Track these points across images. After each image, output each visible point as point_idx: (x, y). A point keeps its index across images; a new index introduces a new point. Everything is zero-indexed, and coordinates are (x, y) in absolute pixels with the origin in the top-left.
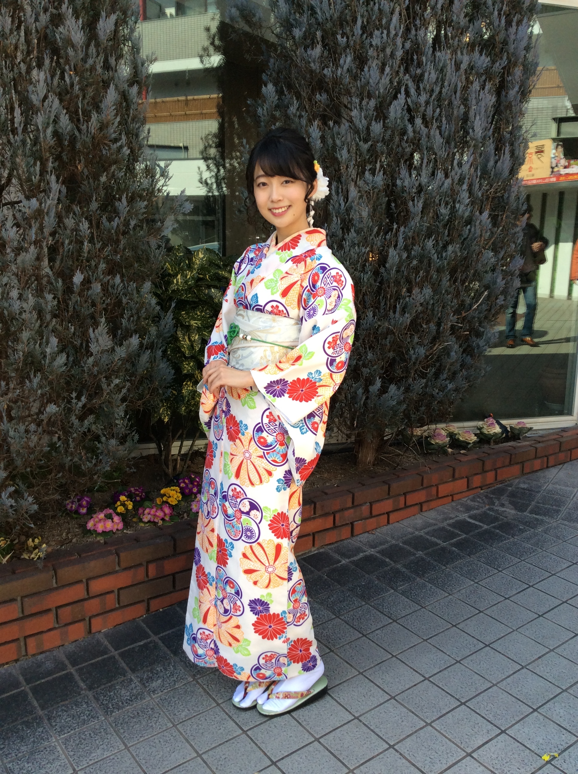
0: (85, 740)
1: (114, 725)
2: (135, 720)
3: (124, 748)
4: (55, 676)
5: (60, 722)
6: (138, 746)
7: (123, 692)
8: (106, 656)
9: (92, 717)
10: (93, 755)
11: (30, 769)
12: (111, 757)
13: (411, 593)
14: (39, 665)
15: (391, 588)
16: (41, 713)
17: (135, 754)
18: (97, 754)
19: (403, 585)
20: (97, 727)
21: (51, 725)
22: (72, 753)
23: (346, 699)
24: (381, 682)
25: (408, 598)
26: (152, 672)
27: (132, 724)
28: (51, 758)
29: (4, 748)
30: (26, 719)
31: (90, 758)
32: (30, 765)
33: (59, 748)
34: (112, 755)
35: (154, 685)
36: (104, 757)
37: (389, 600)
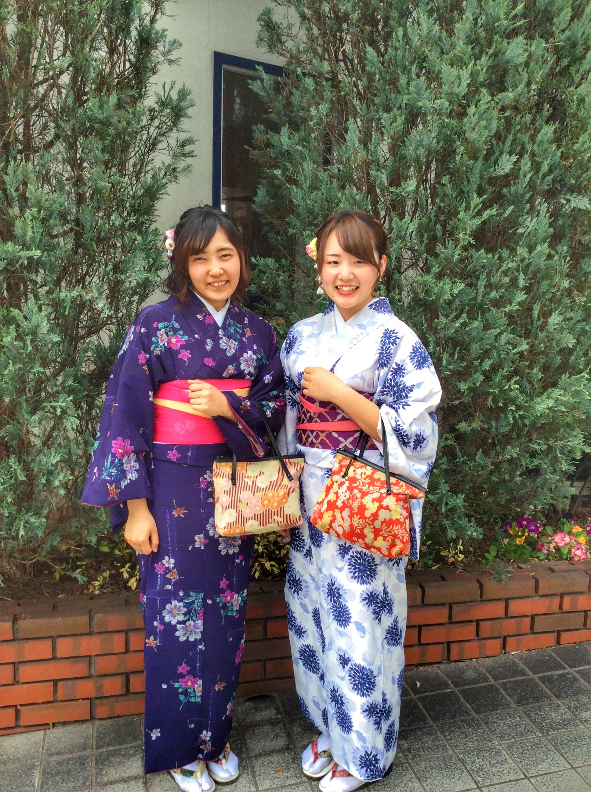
0: (528, 750)
1: (553, 743)
2: (574, 744)
3: (570, 767)
4: (480, 685)
5: (498, 728)
6: (584, 769)
7: (553, 715)
8: (525, 677)
9: (528, 731)
10: (540, 766)
11: (481, 764)
12: (560, 773)
14: (463, 672)
16: (476, 716)
17: (583, 776)
18: (544, 767)
20: (536, 741)
21: (490, 729)
22: (519, 760)
26: (579, 703)
27: (572, 747)
28: (500, 759)
29: (451, 739)
30: (463, 718)
31: (538, 768)
32: (481, 760)
33: (504, 753)
34: (560, 771)
35: (584, 714)
36: (553, 771)
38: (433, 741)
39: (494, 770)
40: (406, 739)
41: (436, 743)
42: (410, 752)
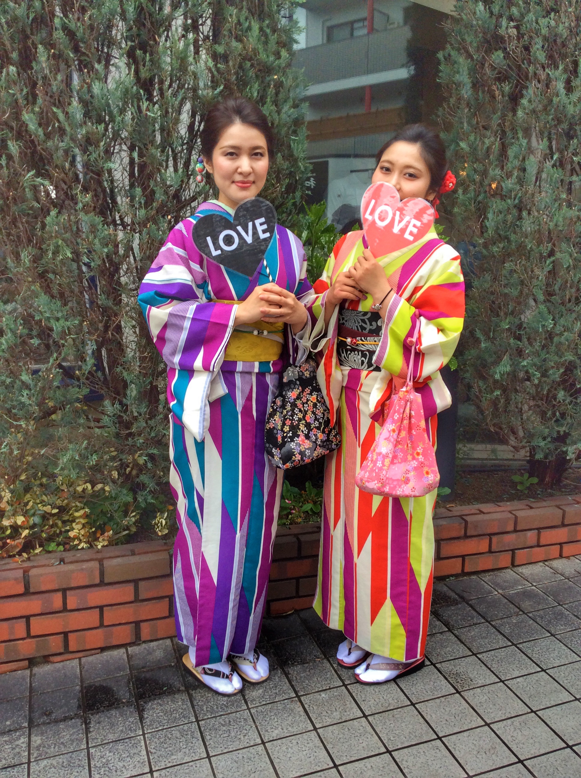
0: (170, 739)
2: (224, 728)
3: (206, 756)
5: (152, 715)
6: (220, 757)
9: (184, 718)
10: (173, 757)
11: (110, 759)
12: (191, 764)
17: (214, 766)
18: (178, 757)
21: (143, 717)
22: (153, 751)
23: (462, 751)
24: (510, 739)
27: (221, 732)
28: (132, 752)
31: (170, 760)
32: (111, 754)
33: (142, 744)
34: (193, 761)
35: (254, 693)
36: (184, 762)
37: (543, 644)
38: (71, 735)
39: (121, 764)
40: (42, 734)
41: (75, 736)
42: (38, 750)
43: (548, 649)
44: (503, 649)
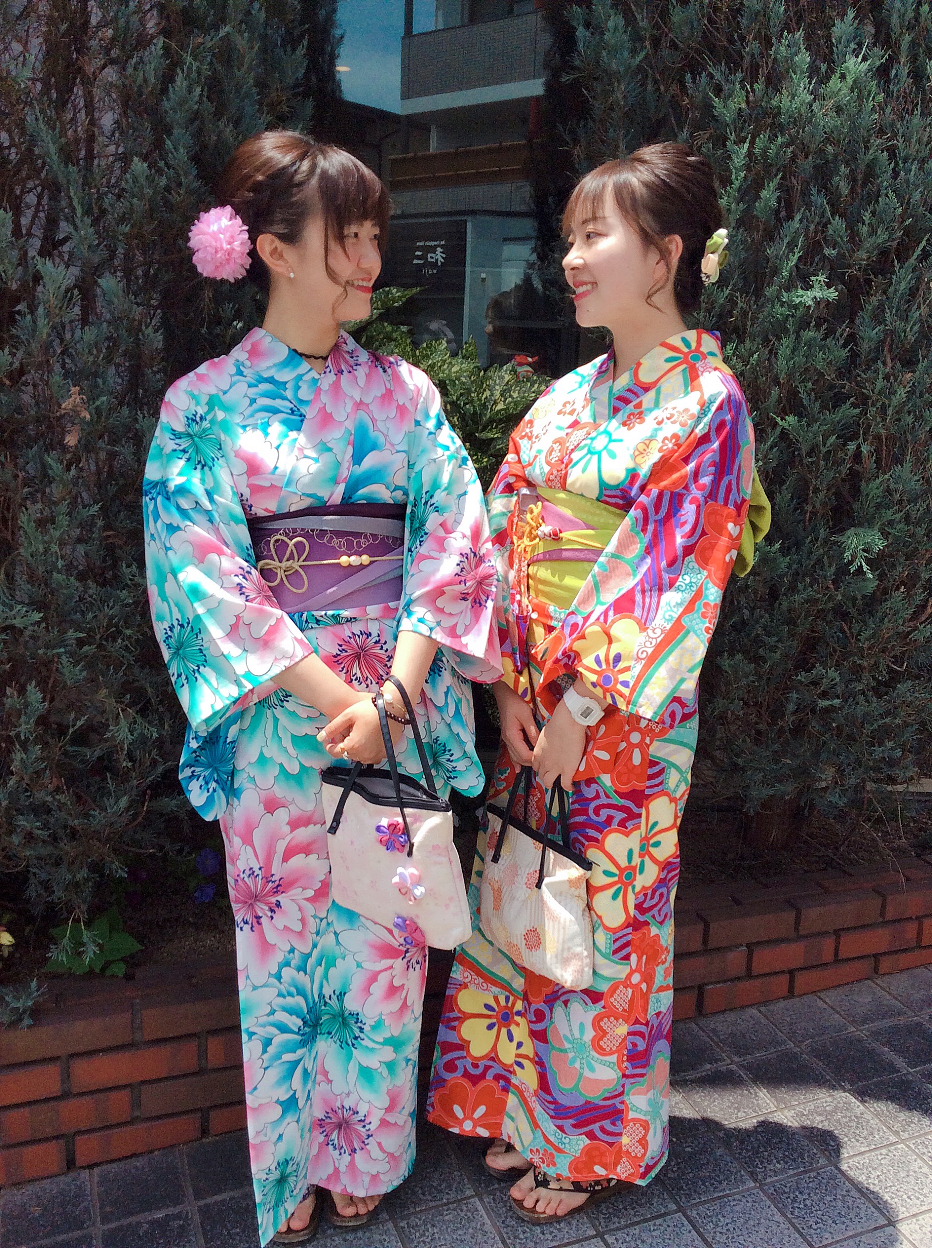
13: (794, 1200)
15: (753, 1175)
19: (782, 1171)
25: (784, 1215)
37: (737, 1208)
43: (746, 1222)
44: (658, 1222)
